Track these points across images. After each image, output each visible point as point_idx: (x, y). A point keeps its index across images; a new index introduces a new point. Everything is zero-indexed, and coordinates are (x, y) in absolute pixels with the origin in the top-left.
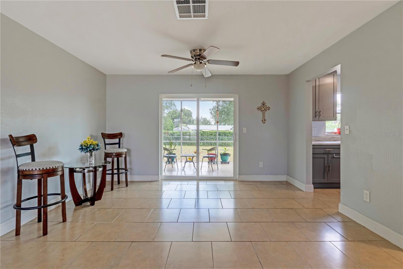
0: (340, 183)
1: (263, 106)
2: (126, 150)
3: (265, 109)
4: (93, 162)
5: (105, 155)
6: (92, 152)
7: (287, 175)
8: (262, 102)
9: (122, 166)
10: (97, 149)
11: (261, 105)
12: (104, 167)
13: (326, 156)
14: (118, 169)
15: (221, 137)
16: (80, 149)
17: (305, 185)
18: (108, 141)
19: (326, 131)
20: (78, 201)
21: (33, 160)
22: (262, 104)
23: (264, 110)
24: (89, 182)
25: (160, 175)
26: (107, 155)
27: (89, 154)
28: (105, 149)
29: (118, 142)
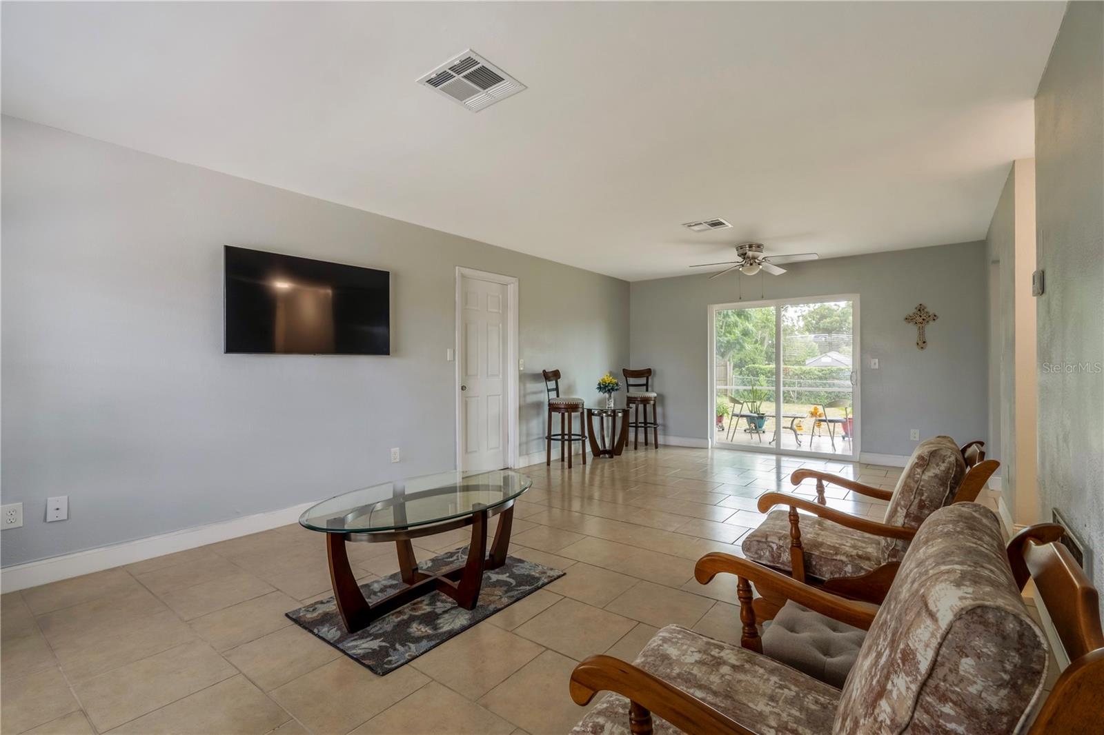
1: (919, 313)
2: (655, 395)
3: (924, 320)
4: (612, 405)
5: (628, 400)
6: (611, 393)
8: (917, 305)
9: (650, 419)
10: (617, 390)
11: (915, 311)
12: (626, 413)
14: (645, 423)
16: (598, 388)
18: (632, 381)
20: (597, 452)
21: (558, 396)
22: (916, 308)
23: (921, 321)
24: (608, 436)
25: (710, 440)
26: (630, 400)
27: (607, 395)
28: (628, 391)
29: (645, 382)
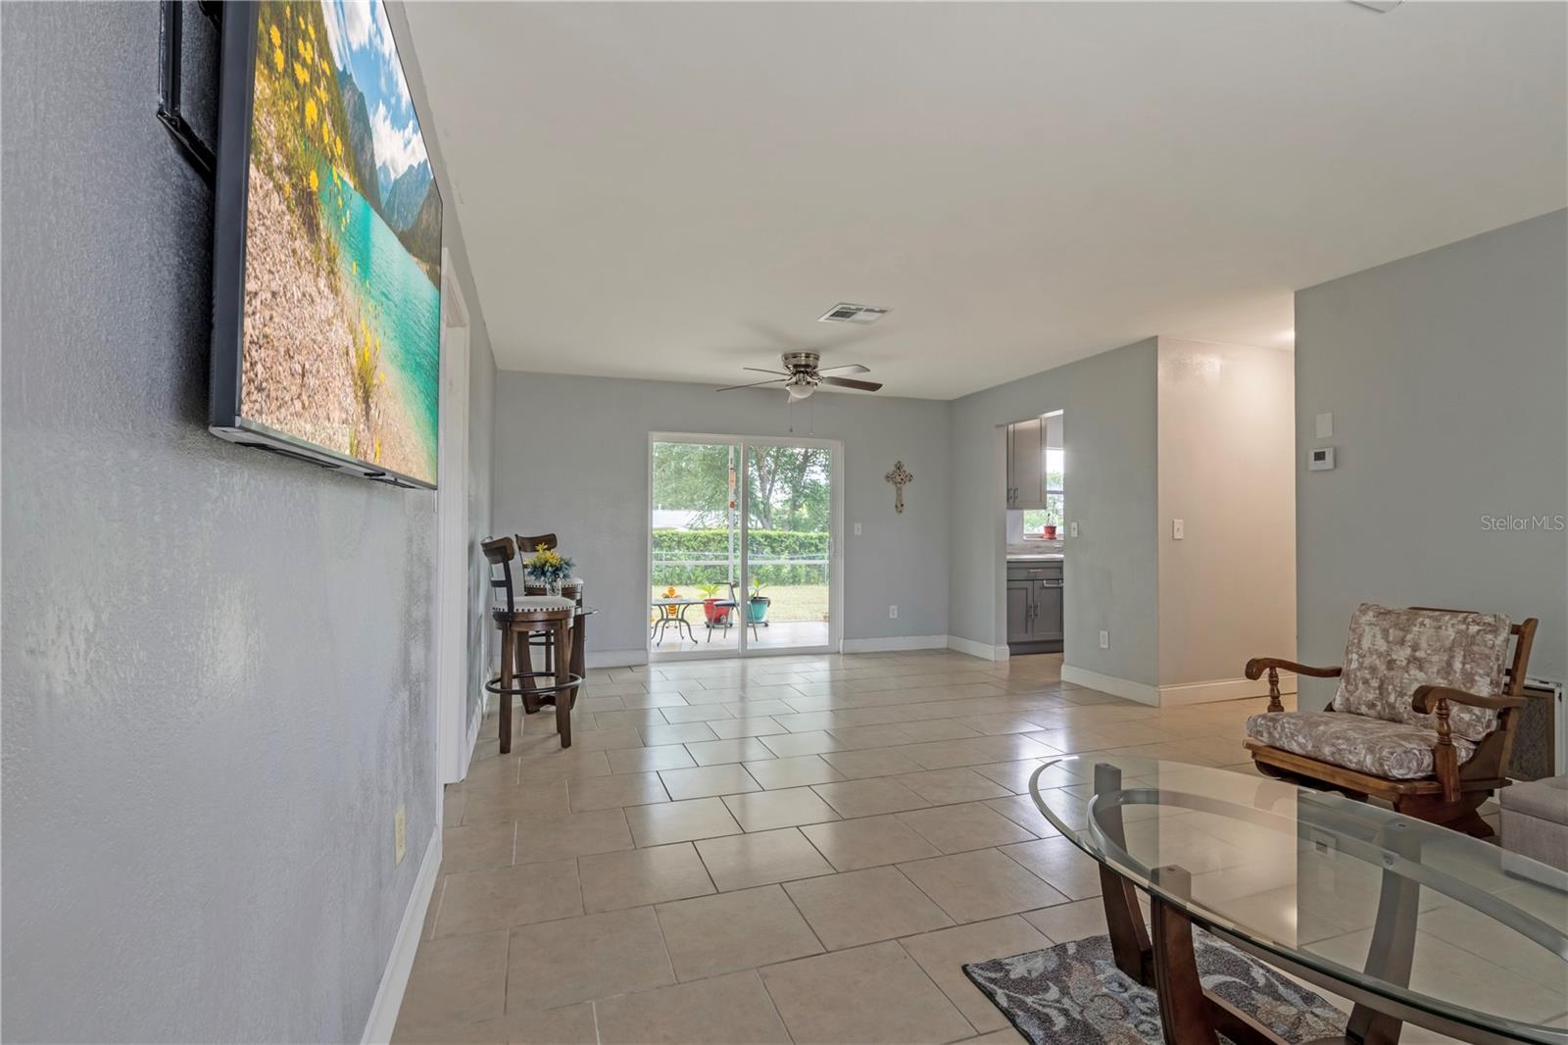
0: (1062, 641)
1: (898, 471)
2: (583, 583)
3: (902, 479)
7: (949, 634)
8: (896, 462)
11: (894, 468)
13: (1029, 584)
15: (664, 552)
17: (993, 647)
19: (1025, 532)
22: (896, 466)
23: (900, 480)
